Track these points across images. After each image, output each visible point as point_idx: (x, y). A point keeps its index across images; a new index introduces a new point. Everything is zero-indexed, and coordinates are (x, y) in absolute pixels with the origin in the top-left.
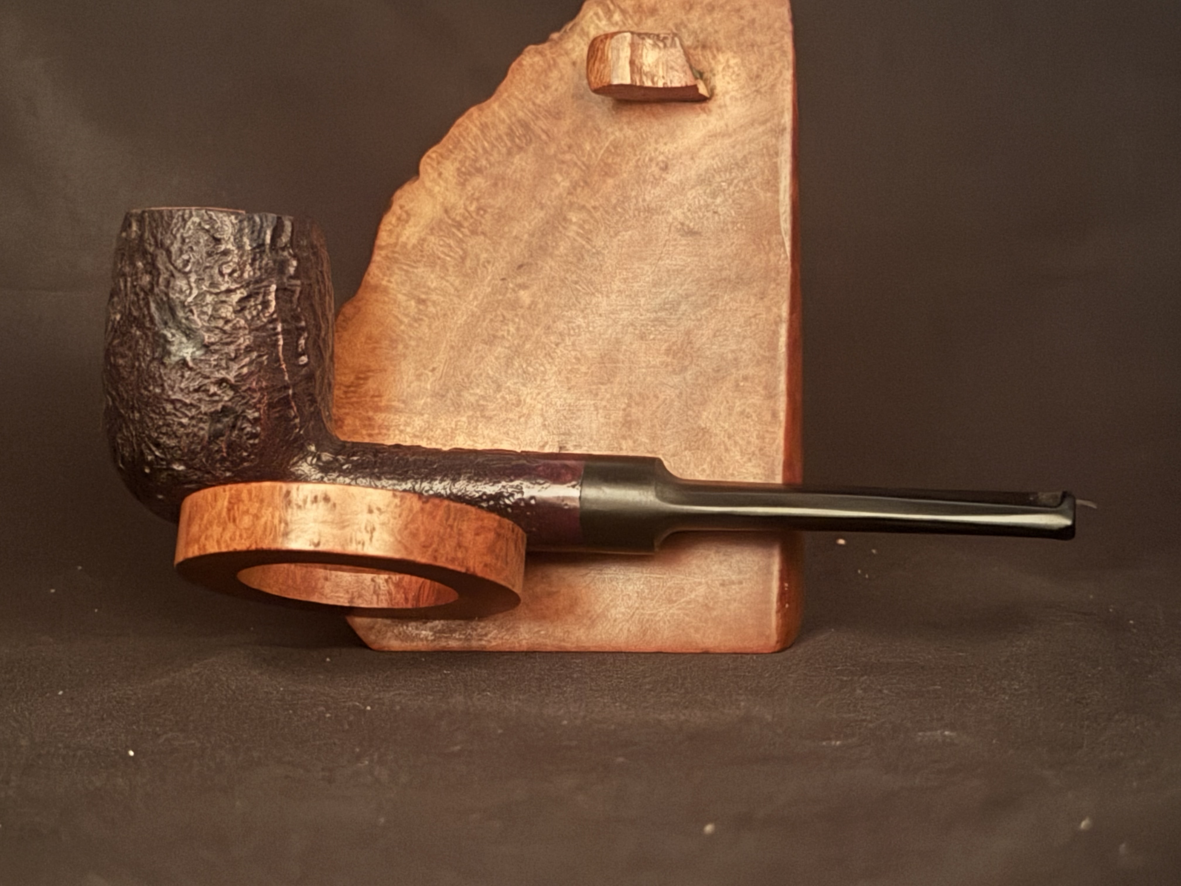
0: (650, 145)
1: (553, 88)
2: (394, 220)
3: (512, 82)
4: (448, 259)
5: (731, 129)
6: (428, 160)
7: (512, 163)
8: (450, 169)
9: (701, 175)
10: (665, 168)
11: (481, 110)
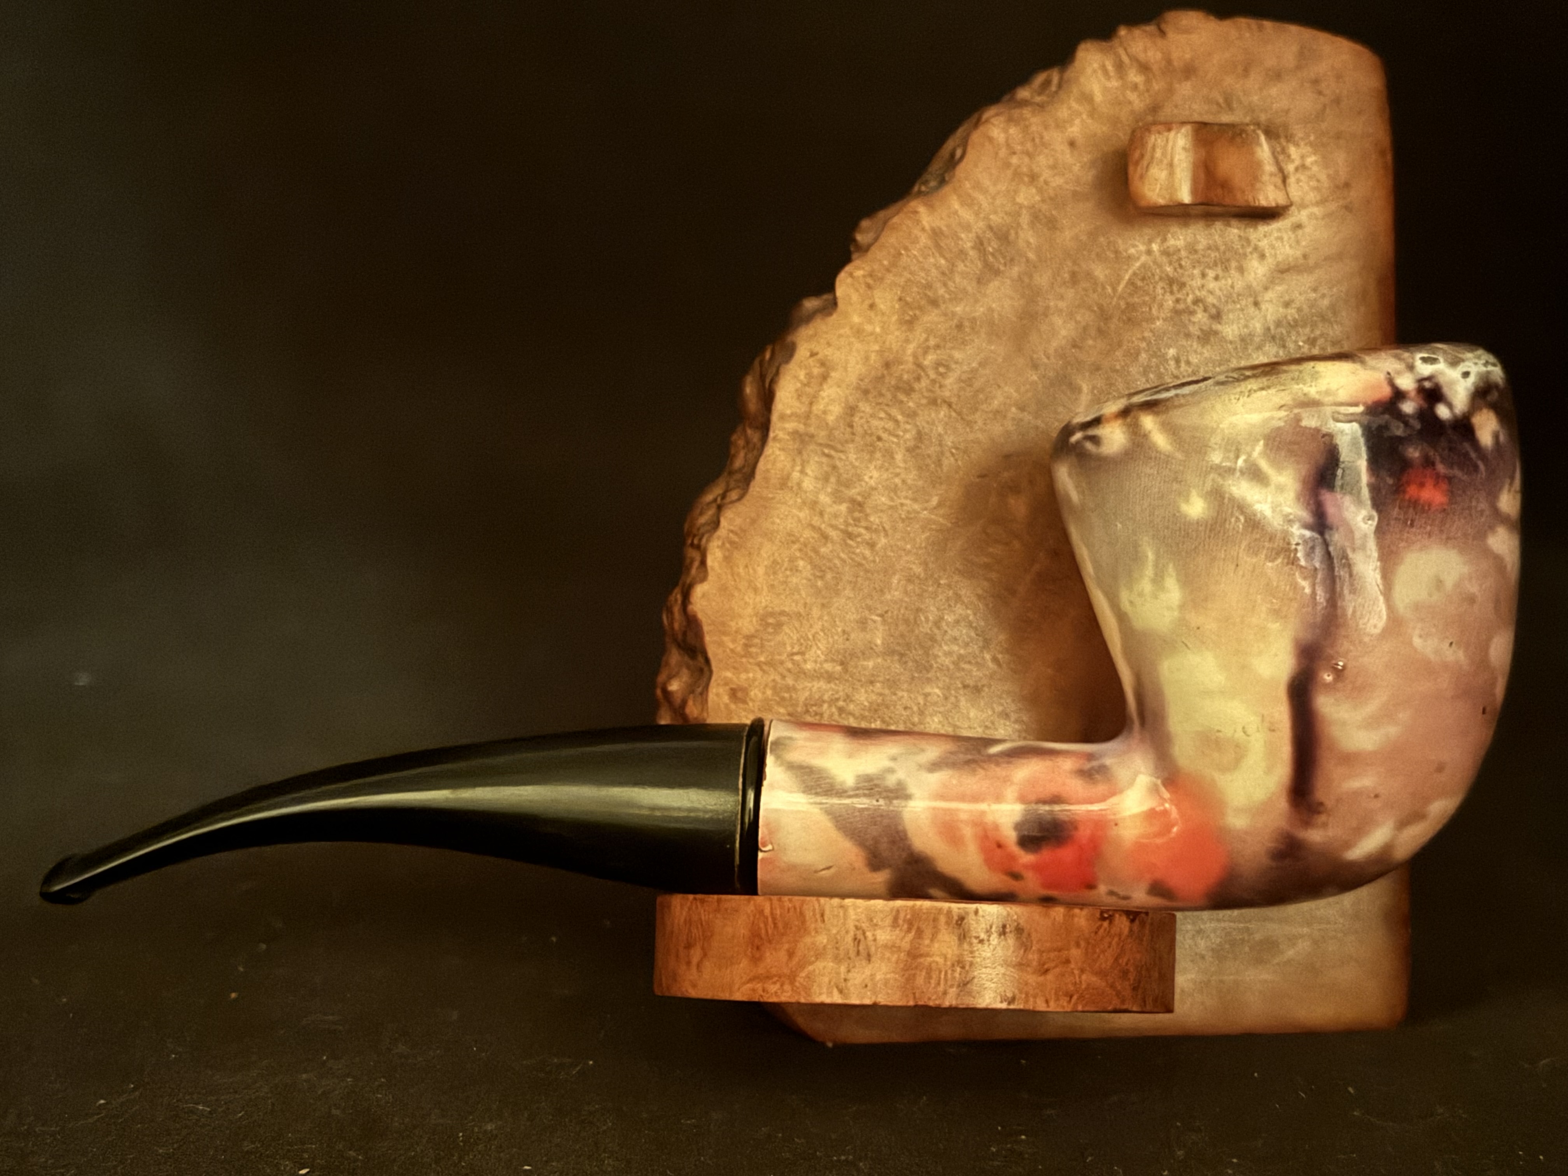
0: (1192, 277)
1: (1042, 179)
2: (802, 375)
3: (976, 166)
4: (895, 440)
5: (1311, 262)
6: (849, 280)
7: (985, 295)
8: (885, 299)
9: (1269, 329)
10: (1217, 316)
11: (931, 207)
